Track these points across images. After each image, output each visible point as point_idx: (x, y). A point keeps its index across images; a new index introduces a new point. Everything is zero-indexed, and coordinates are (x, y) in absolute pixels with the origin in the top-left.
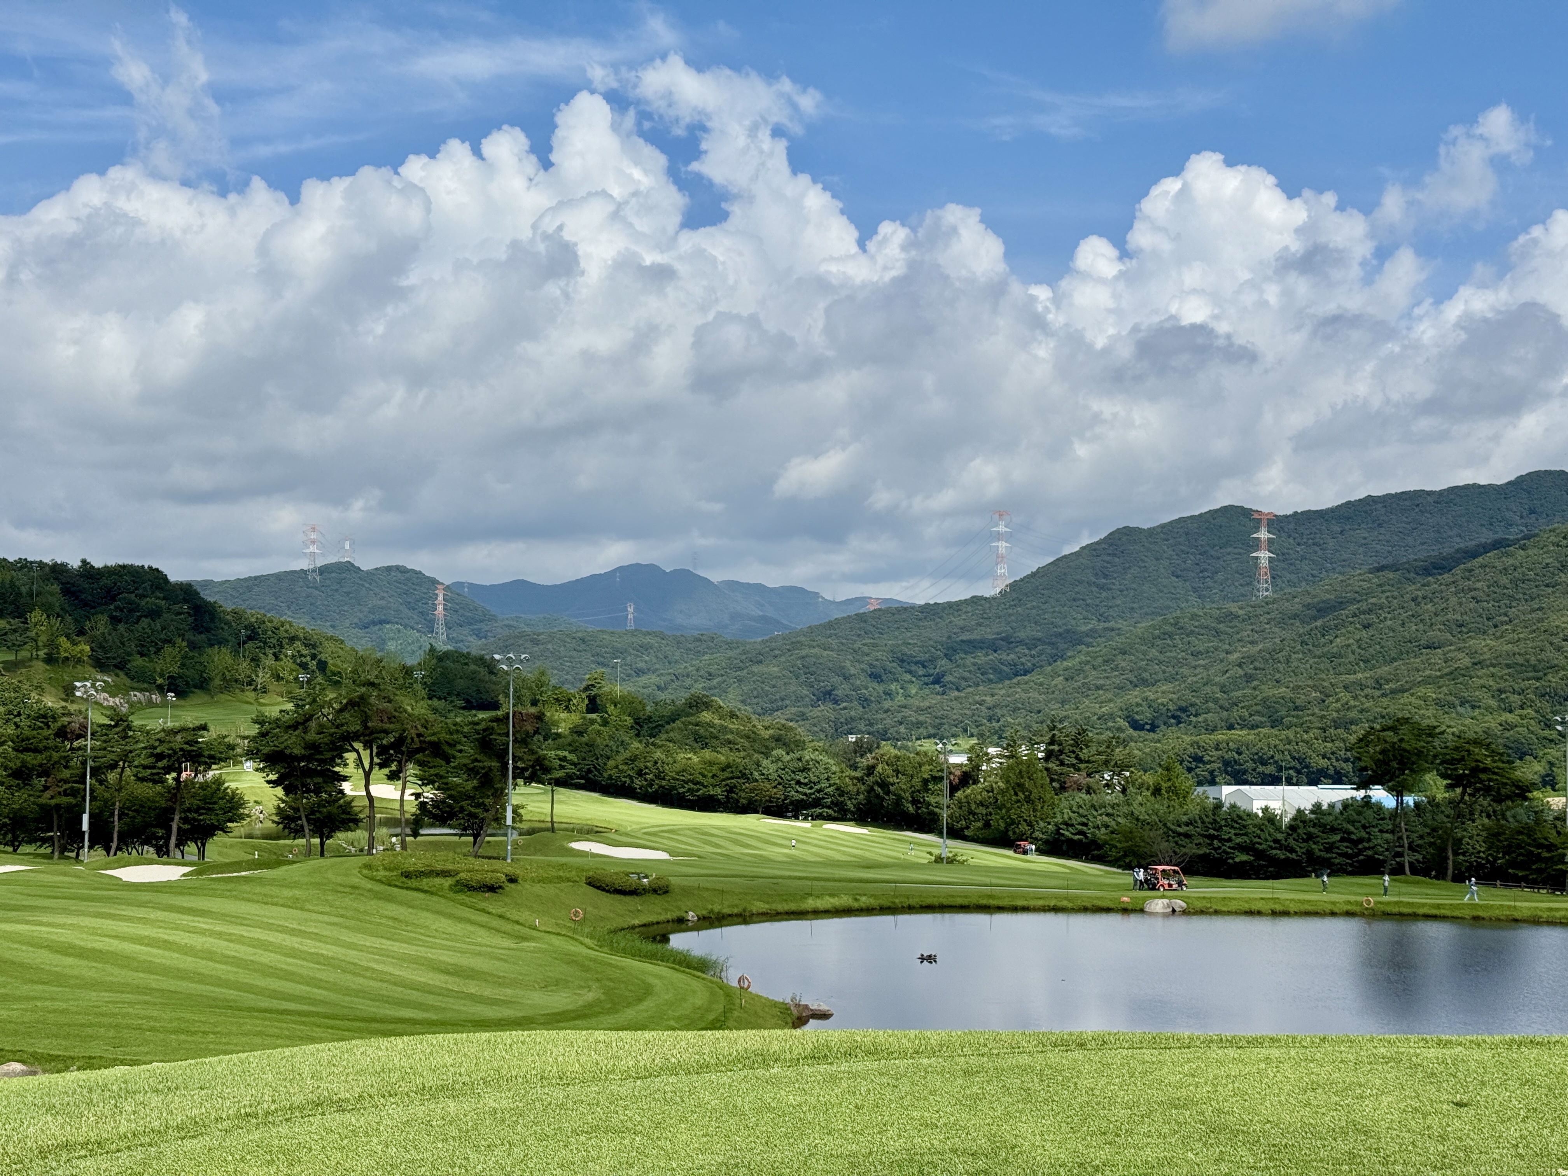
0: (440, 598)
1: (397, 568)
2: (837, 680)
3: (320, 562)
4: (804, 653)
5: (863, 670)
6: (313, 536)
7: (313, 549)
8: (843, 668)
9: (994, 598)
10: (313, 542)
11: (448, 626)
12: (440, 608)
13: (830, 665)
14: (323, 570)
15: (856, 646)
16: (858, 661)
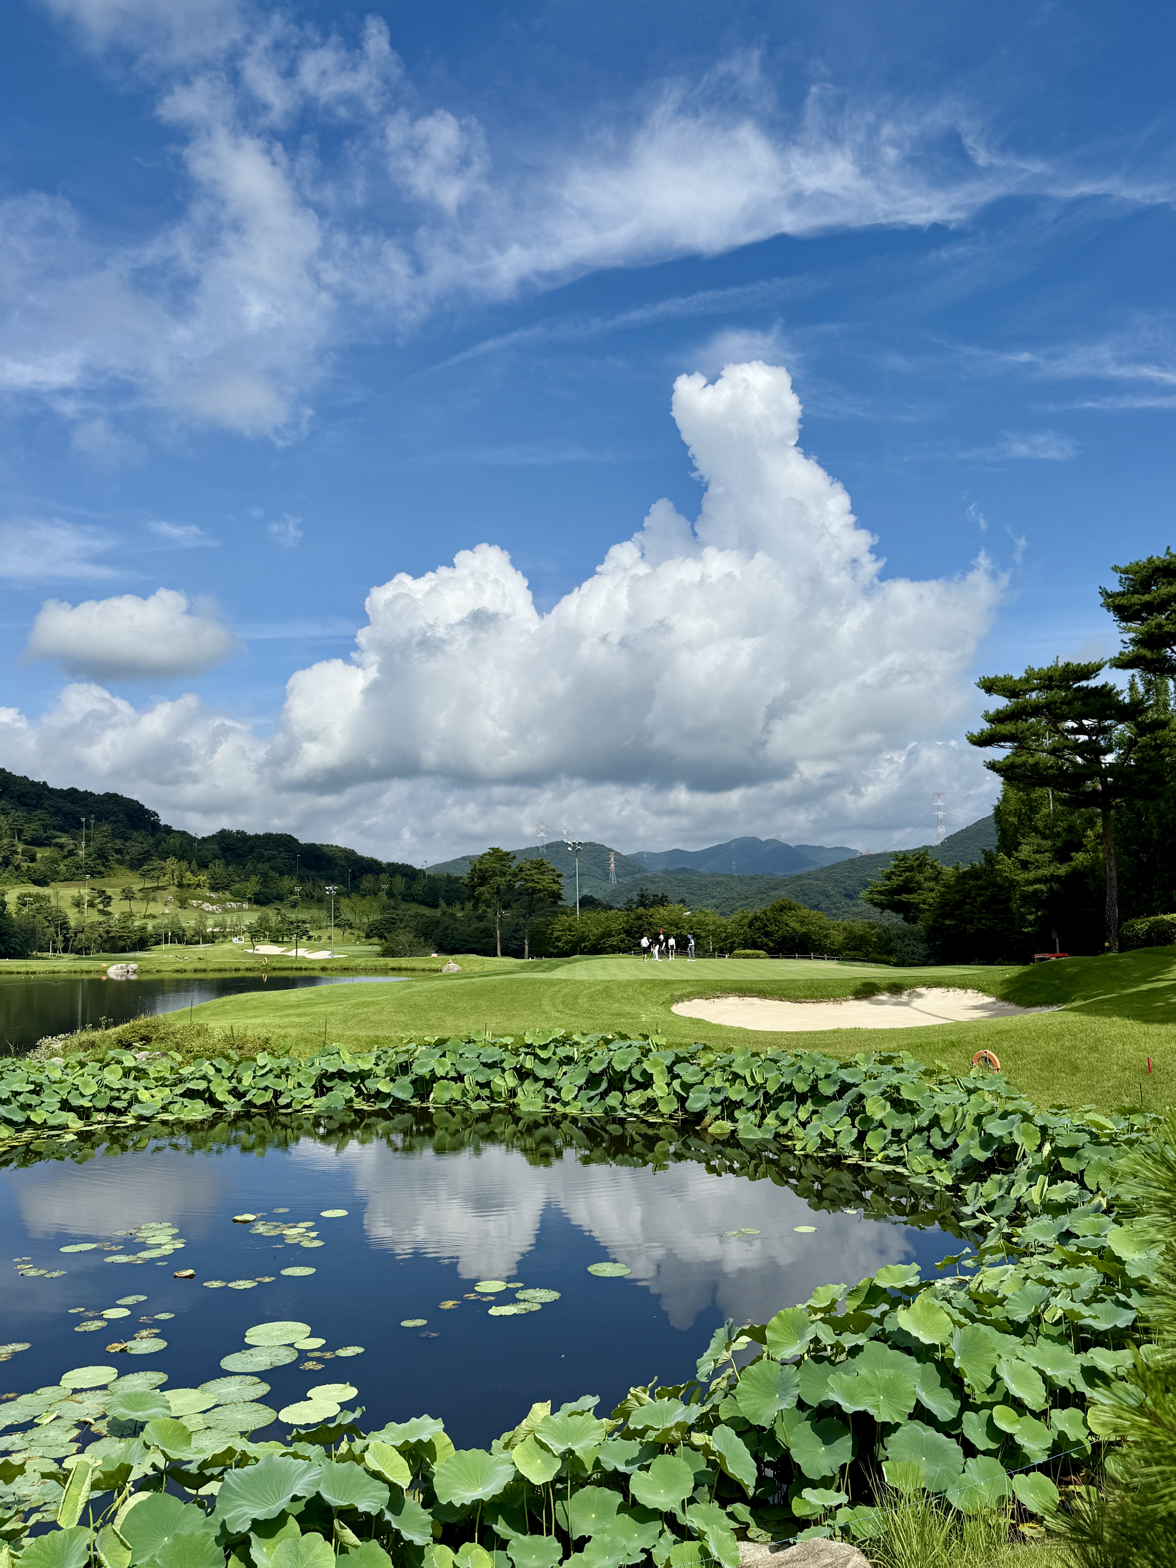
0: (612, 860)
1: (590, 843)
2: (821, 898)
3: (546, 842)
4: (802, 882)
5: (839, 892)
6: (542, 827)
7: (542, 834)
8: (826, 891)
9: (937, 847)
10: (542, 831)
11: (617, 875)
12: (613, 865)
13: (817, 889)
14: (548, 846)
15: (836, 878)
16: (838, 887)
